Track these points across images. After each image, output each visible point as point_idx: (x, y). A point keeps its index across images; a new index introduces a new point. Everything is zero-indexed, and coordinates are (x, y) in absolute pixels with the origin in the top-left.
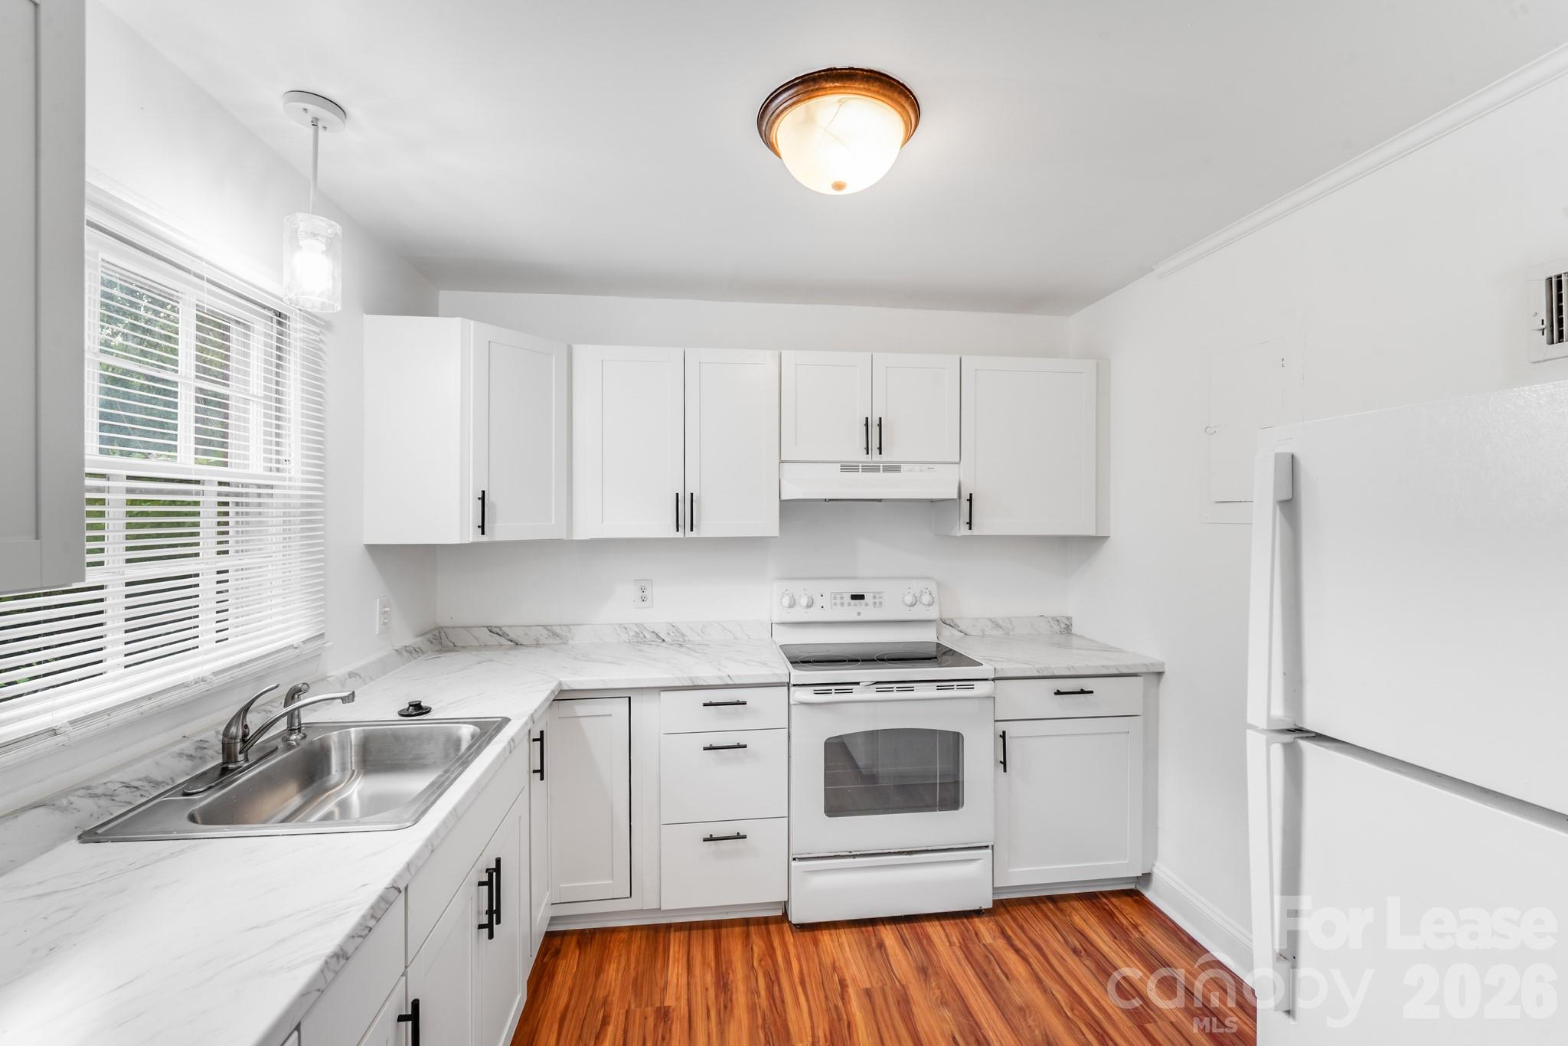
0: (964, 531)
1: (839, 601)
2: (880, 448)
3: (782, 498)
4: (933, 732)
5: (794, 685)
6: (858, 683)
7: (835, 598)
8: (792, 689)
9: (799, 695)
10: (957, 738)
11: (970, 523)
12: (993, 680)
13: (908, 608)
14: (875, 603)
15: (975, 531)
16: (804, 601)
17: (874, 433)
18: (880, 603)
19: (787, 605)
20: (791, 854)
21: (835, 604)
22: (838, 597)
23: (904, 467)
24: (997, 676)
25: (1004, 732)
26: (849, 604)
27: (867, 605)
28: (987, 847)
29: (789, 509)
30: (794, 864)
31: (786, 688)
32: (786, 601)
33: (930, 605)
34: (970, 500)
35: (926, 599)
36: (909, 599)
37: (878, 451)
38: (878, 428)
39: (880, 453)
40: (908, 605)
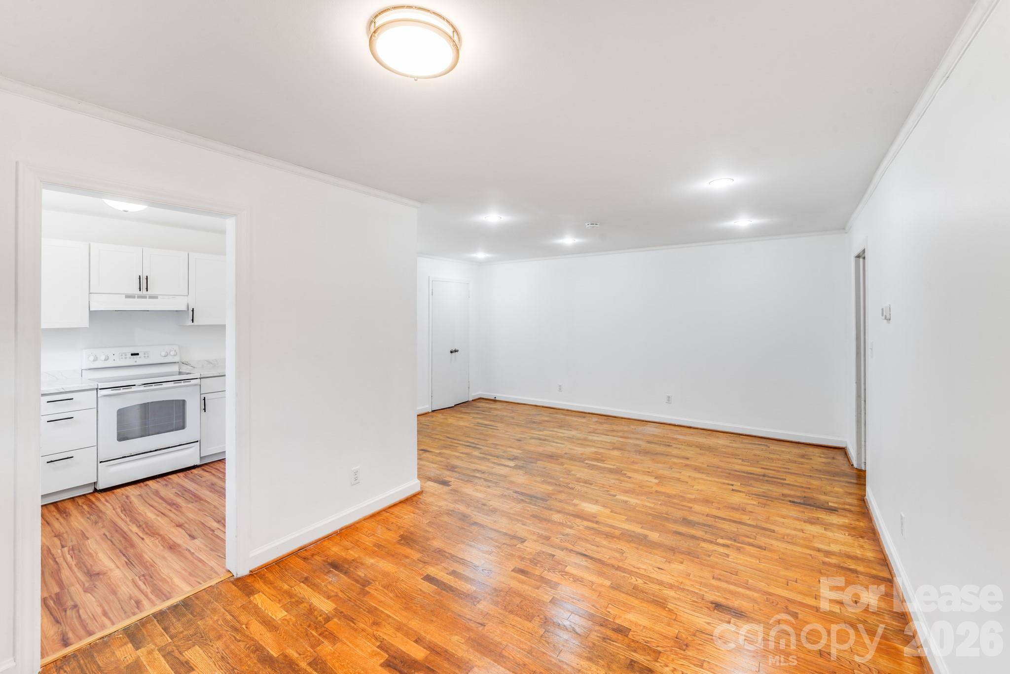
0: (190, 323)
1: (124, 357)
2: (147, 289)
3: (91, 310)
4: (173, 401)
5: (100, 389)
6: (135, 385)
7: (121, 355)
8: (99, 391)
9: (101, 393)
10: (184, 401)
11: (193, 320)
12: (200, 378)
13: (163, 358)
14: (145, 357)
15: (195, 323)
16: (103, 358)
17: (143, 283)
18: (148, 356)
19: (92, 360)
20: (99, 460)
21: (122, 358)
22: (124, 355)
23: (159, 297)
24: (202, 376)
25: (205, 398)
26: (130, 358)
27: (140, 357)
28: (197, 442)
29: (93, 315)
30: (100, 465)
31: (96, 391)
32: (92, 358)
33: (174, 355)
34: (193, 311)
35: (172, 353)
36: (163, 354)
37: (146, 290)
38: (146, 280)
39: (147, 291)
40: (162, 356)
